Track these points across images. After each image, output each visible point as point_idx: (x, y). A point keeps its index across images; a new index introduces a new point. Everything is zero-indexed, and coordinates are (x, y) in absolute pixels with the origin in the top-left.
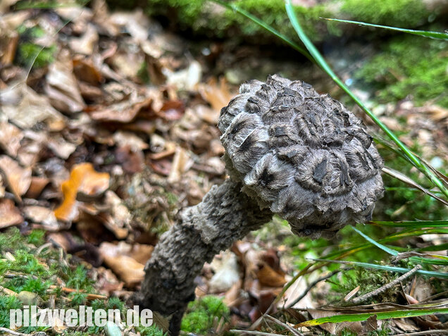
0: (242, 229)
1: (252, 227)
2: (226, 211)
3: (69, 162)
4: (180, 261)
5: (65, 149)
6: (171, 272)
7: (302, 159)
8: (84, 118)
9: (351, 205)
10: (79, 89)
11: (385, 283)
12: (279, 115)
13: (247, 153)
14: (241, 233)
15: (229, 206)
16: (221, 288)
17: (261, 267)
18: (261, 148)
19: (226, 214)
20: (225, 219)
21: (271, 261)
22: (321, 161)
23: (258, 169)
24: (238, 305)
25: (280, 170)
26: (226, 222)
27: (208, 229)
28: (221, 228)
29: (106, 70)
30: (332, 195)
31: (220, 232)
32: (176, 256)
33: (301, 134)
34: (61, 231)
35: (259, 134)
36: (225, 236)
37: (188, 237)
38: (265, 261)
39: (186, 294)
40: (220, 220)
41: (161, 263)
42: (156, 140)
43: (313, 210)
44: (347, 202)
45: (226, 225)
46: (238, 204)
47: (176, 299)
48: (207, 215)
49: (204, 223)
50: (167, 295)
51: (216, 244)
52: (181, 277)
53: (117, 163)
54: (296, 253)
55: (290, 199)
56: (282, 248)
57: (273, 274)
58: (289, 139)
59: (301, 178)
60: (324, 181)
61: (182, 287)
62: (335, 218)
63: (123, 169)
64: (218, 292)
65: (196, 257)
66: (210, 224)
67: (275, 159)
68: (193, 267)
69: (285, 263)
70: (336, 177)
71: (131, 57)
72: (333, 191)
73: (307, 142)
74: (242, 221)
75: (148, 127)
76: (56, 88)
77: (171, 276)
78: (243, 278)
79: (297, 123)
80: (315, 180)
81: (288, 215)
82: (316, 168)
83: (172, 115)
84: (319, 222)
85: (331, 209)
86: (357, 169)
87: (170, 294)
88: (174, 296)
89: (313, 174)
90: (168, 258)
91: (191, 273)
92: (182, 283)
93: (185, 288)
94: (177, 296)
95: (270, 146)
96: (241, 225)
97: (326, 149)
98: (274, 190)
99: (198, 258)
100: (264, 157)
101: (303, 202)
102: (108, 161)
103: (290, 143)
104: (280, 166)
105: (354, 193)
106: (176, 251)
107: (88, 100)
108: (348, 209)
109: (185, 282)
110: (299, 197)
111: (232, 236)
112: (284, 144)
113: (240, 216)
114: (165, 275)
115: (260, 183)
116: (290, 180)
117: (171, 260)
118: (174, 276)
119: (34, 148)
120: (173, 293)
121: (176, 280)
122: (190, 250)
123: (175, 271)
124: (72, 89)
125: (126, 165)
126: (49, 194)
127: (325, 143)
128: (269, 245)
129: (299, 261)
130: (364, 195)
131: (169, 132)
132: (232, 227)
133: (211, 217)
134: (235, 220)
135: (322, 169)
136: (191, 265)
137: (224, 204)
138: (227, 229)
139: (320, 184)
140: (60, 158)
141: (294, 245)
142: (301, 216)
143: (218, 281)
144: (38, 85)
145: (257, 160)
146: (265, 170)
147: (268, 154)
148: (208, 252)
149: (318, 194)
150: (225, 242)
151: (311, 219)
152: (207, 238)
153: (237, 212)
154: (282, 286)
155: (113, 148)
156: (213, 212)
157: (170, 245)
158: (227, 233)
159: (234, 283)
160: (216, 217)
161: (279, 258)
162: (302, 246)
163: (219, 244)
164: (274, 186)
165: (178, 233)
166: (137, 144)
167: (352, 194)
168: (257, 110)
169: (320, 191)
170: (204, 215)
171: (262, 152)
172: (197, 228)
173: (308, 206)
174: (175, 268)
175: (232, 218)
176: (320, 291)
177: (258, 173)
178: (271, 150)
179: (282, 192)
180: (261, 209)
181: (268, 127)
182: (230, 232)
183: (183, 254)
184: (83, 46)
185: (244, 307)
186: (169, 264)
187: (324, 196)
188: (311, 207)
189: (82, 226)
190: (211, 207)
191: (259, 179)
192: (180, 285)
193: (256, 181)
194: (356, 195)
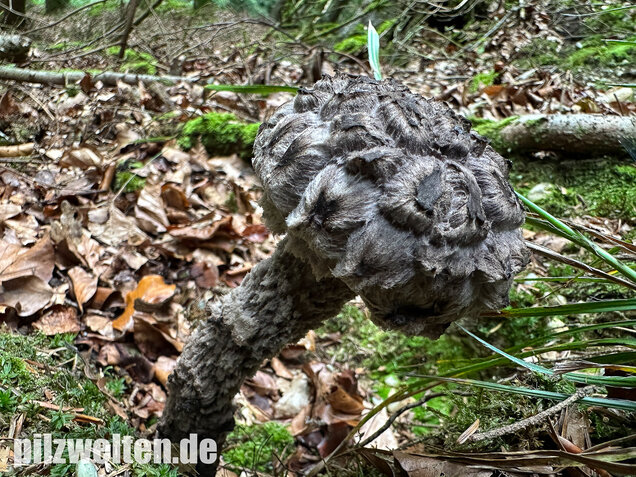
0: (293, 323)
1: (310, 322)
2: (268, 294)
3: (140, 273)
4: (206, 372)
5: (138, 261)
6: (193, 388)
7: (393, 169)
8: (167, 238)
9: (484, 267)
10: (166, 212)
11: (521, 416)
12: (351, 102)
13: (290, 169)
14: (293, 330)
15: (273, 286)
16: (288, 414)
17: (334, 389)
18: (316, 157)
19: (268, 299)
20: (266, 307)
21: (347, 383)
22: (431, 172)
23: (310, 194)
24: (305, 434)
25: (350, 191)
26: (269, 312)
27: (243, 323)
28: (261, 323)
29: (195, 197)
30: (451, 242)
31: (260, 329)
32: (200, 365)
33: (392, 129)
34: (116, 342)
35: (313, 135)
36: (268, 336)
37: (216, 336)
38: (340, 383)
39: (219, 421)
40: (260, 309)
41: (181, 375)
42: (235, 259)
43: (412, 274)
44: (476, 261)
45: (268, 317)
46: (286, 281)
47: (204, 428)
48: (243, 303)
49: (238, 314)
50: (189, 421)
51: (255, 347)
52: (208, 396)
53: (192, 279)
54: (375, 377)
55: (369, 247)
56: (359, 370)
57: (349, 398)
58: (368, 135)
59: (390, 202)
60: (437, 210)
61: (210, 411)
62: (452, 293)
63: (196, 284)
64: (284, 418)
65: (226, 367)
66: (246, 317)
67: (341, 174)
68: (224, 381)
69: (362, 386)
70: (459, 206)
71: (221, 187)
72: (454, 232)
73: (403, 142)
74: (293, 310)
75: (228, 247)
76: (144, 210)
77: (193, 394)
78: (313, 402)
79: (384, 113)
80: (419, 206)
81: (364, 283)
82: (422, 183)
83: (255, 238)
84: (422, 299)
85: (446, 271)
86: (495, 200)
87: (195, 420)
88: (199, 423)
89: (416, 194)
90: (190, 368)
91: (222, 390)
92: (211, 405)
93: (216, 412)
94: (204, 423)
95: (331, 152)
96: (292, 318)
97: (438, 156)
98: (338, 231)
99: (230, 368)
100: (322, 173)
101: (394, 253)
102: (182, 277)
103: (369, 142)
104: (350, 184)
105: (488, 246)
106: (202, 358)
107: (174, 222)
108: (478, 275)
109: (215, 403)
110: (387, 243)
111: (280, 335)
112: (358, 145)
113: (289, 301)
114: (185, 392)
115: (311, 220)
116: (369, 212)
117: (194, 371)
118: (197, 393)
119: (110, 261)
120: (198, 419)
121: (200, 400)
122: (219, 356)
123: (198, 386)
124: (160, 212)
125: (200, 280)
126: (115, 305)
127: (436, 146)
128: (346, 366)
129: (379, 385)
130: (505, 252)
131: (249, 252)
132: (277, 320)
133: (248, 306)
134: (282, 308)
135: (433, 186)
136: (220, 379)
137: (265, 282)
138: (270, 324)
139: (430, 213)
140: (132, 269)
141: (373, 368)
142: (390, 283)
143: (285, 404)
144: (128, 208)
145: (308, 180)
146: (323, 193)
147: (328, 167)
148: (245, 361)
149: (424, 238)
150: (268, 344)
151: (407, 293)
152: (241, 336)
153: (284, 296)
154: (359, 413)
155: (190, 264)
156: (251, 298)
157: (194, 349)
158: (272, 330)
159: (303, 407)
160: (255, 305)
161: (356, 380)
162: (381, 368)
163: (260, 349)
164: (337, 222)
165: (204, 331)
166: (214, 261)
167: (485, 247)
168: (311, 105)
169: (427, 230)
170: (239, 302)
171: (318, 163)
172: (228, 323)
173: (403, 264)
174: (197, 382)
175: (278, 305)
176: (403, 420)
177: (309, 202)
178: (334, 158)
179: (353, 236)
180: (318, 279)
181: (328, 123)
182: (276, 328)
183: (209, 362)
184: (176, 177)
185: (312, 436)
186: (191, 377)
187: (437, 242)
188: (408, 266)
189: (138, 337)
190: (249, 292)
191: (311, 212)
192: (206, 408)
193: (304, 217)
194: (492, 249)
